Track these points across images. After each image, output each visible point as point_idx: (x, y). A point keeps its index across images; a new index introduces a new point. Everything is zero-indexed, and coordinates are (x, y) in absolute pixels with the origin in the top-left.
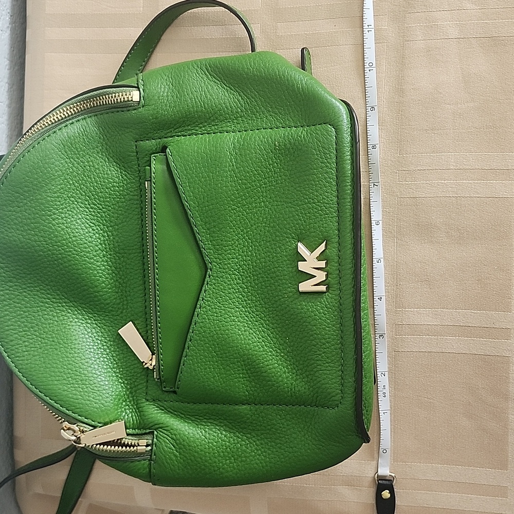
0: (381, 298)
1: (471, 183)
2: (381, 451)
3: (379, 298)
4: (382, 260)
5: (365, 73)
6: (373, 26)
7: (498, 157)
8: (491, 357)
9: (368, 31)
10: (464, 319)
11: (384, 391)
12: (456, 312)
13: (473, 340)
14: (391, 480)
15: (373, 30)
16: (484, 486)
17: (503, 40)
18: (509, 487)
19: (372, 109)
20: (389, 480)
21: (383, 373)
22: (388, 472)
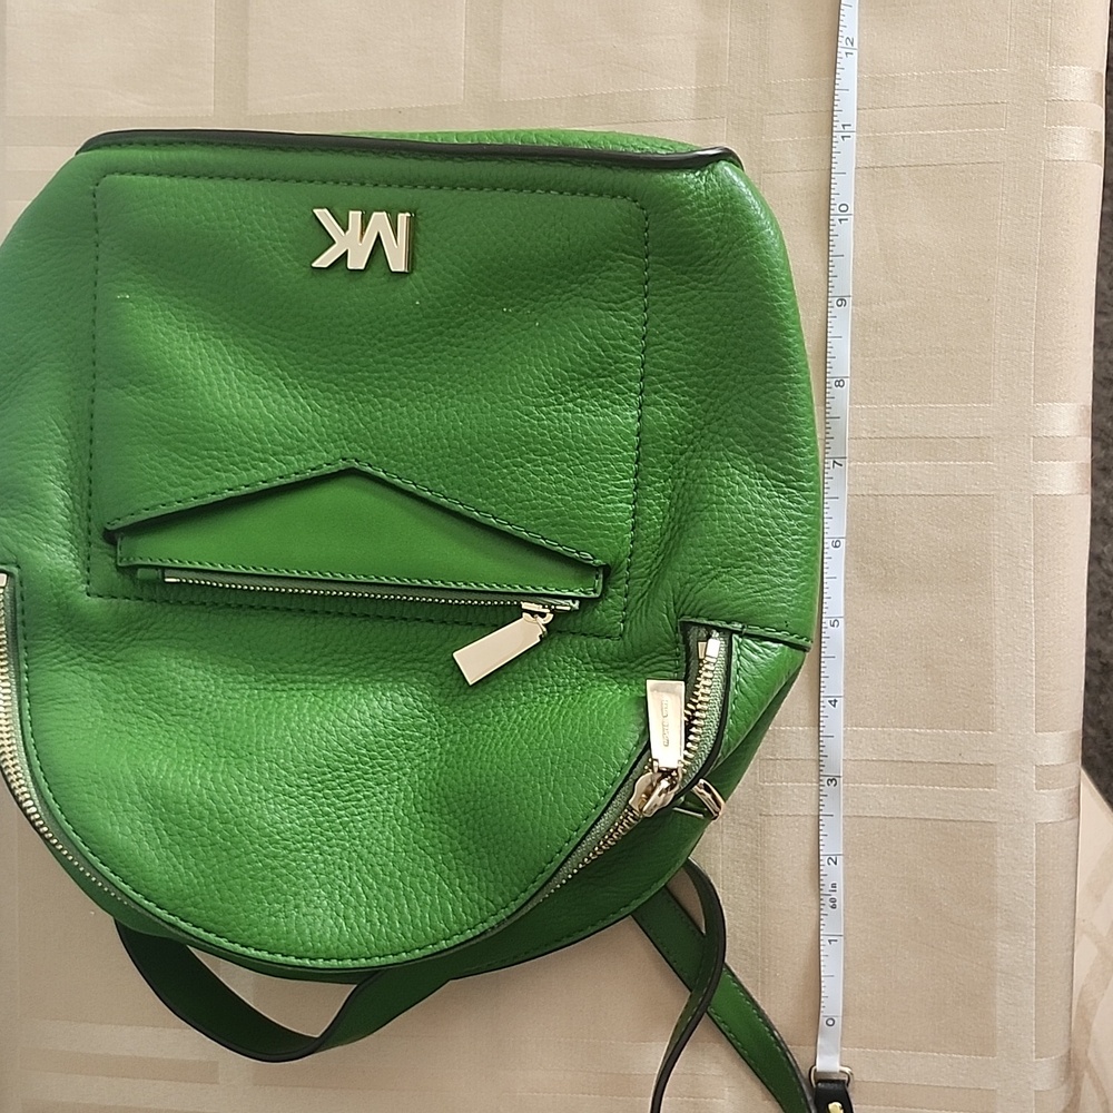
0: (835, 701)
1: (903, 467)
2: (823, 1021)
3: (830, 702)
4: (841, 621)
5: (829, 235)
6: (854, 128)
7: (956, 412)
8: (959, 825)
9: (843, 137)
10: (899, 747)
11: (834, 895)
12: (884, 732)
13: (921, 790)
14: (844, 1081)
15: (854, 135)
16: (947, 1090)
17: (963, 172)
18: (999, 1092)
19: (840, 303)
20: (838, 1081)
21: (834, 858)
22: (838, 1064)
